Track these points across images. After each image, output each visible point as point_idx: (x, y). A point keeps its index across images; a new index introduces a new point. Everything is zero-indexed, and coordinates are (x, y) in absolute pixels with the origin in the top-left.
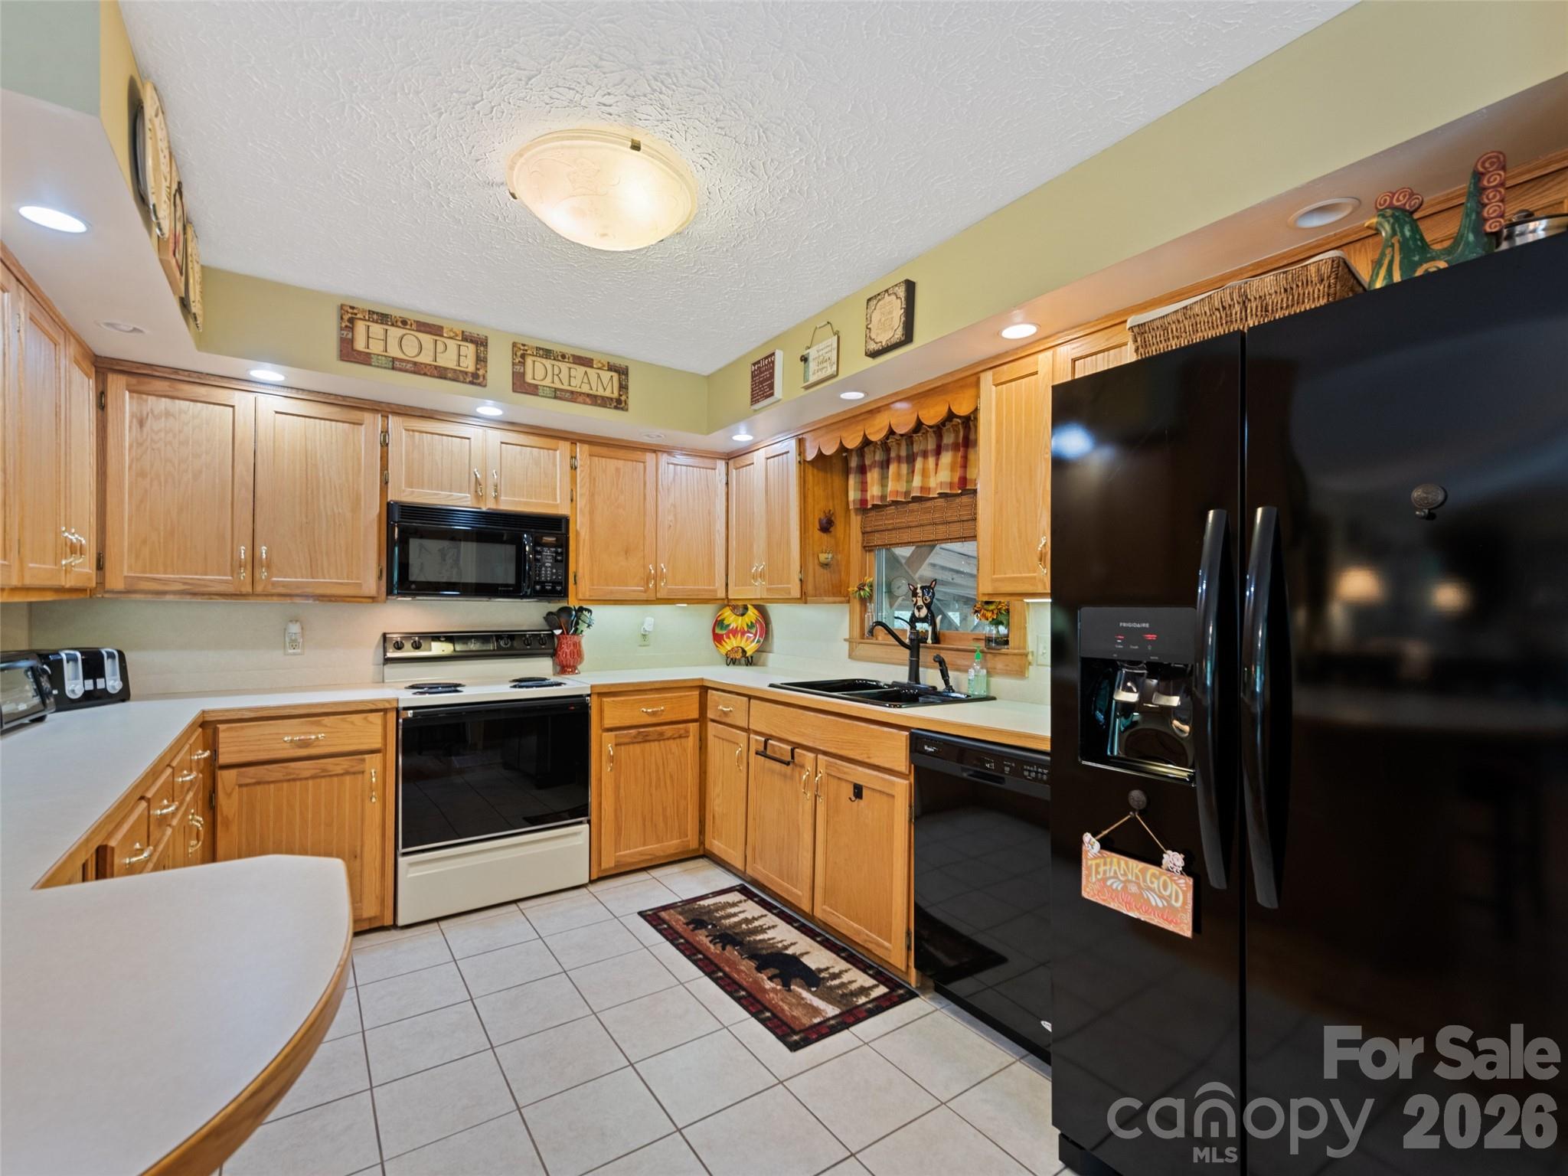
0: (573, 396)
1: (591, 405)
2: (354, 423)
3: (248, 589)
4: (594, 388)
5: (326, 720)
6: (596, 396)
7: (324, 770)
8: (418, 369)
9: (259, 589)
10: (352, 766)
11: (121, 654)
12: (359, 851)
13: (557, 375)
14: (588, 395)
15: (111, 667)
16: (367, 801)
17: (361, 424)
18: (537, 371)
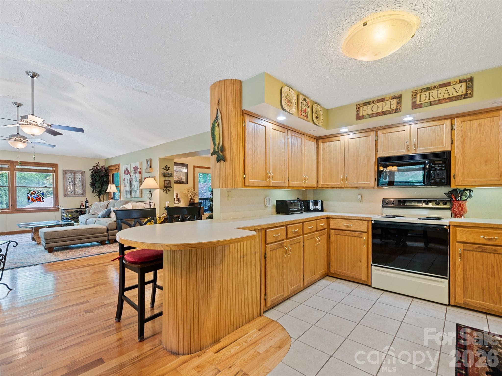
0: (440, 102)
1: (450, 102)
2: (368, 136)
3: (343, 186)
4: (451, 94)
5: (353, 221)
6: (452, 98)
7: (352, 235)
8: (377, 115)
9: (345, 186)
10: (359, 235)
11: (322, 201)
12: (361, 260)
13: (432, 96)
14: (448, 98)
15: (319, 204)
16: (363, 246)
17: (370, 136)
18: (422, 98)
